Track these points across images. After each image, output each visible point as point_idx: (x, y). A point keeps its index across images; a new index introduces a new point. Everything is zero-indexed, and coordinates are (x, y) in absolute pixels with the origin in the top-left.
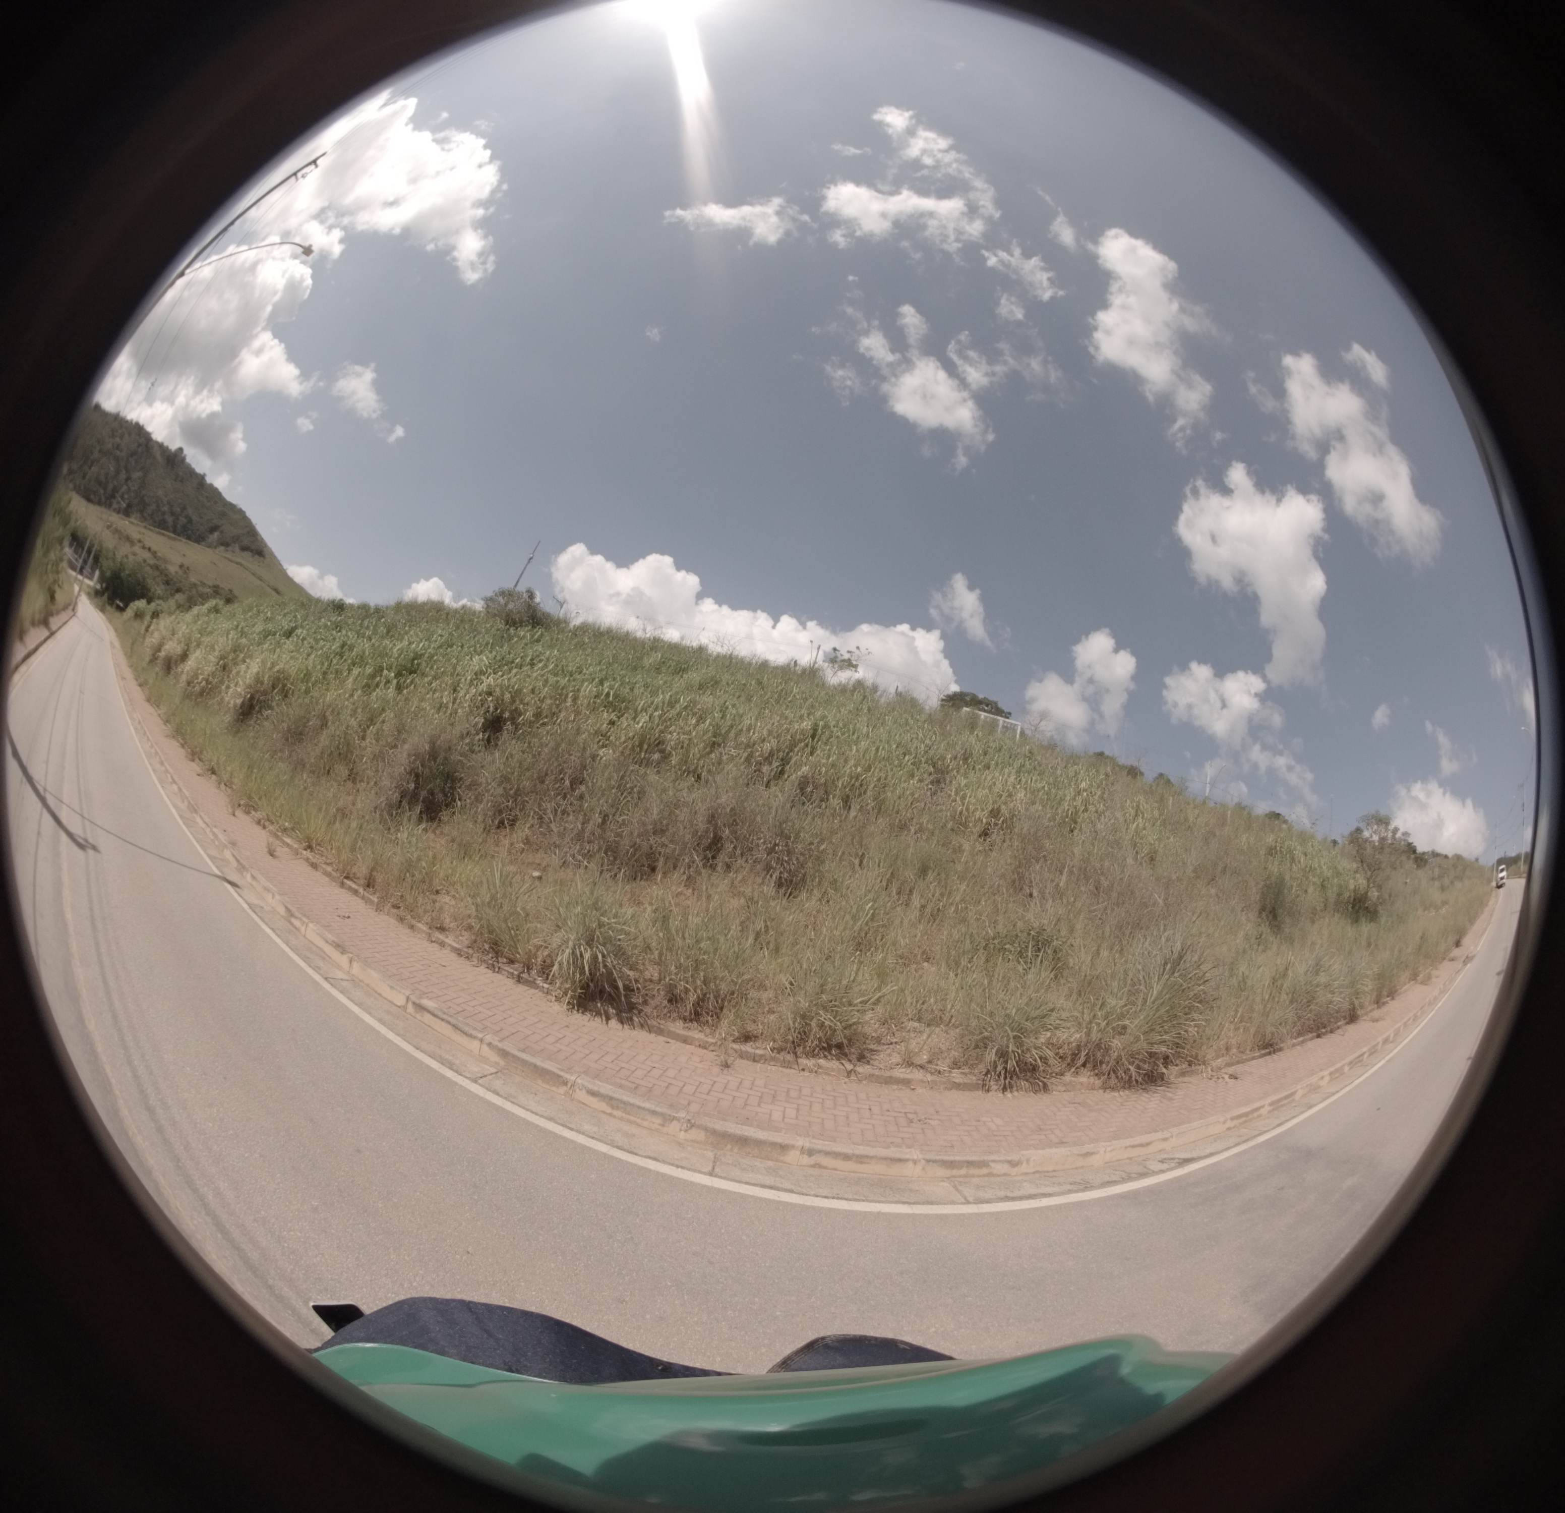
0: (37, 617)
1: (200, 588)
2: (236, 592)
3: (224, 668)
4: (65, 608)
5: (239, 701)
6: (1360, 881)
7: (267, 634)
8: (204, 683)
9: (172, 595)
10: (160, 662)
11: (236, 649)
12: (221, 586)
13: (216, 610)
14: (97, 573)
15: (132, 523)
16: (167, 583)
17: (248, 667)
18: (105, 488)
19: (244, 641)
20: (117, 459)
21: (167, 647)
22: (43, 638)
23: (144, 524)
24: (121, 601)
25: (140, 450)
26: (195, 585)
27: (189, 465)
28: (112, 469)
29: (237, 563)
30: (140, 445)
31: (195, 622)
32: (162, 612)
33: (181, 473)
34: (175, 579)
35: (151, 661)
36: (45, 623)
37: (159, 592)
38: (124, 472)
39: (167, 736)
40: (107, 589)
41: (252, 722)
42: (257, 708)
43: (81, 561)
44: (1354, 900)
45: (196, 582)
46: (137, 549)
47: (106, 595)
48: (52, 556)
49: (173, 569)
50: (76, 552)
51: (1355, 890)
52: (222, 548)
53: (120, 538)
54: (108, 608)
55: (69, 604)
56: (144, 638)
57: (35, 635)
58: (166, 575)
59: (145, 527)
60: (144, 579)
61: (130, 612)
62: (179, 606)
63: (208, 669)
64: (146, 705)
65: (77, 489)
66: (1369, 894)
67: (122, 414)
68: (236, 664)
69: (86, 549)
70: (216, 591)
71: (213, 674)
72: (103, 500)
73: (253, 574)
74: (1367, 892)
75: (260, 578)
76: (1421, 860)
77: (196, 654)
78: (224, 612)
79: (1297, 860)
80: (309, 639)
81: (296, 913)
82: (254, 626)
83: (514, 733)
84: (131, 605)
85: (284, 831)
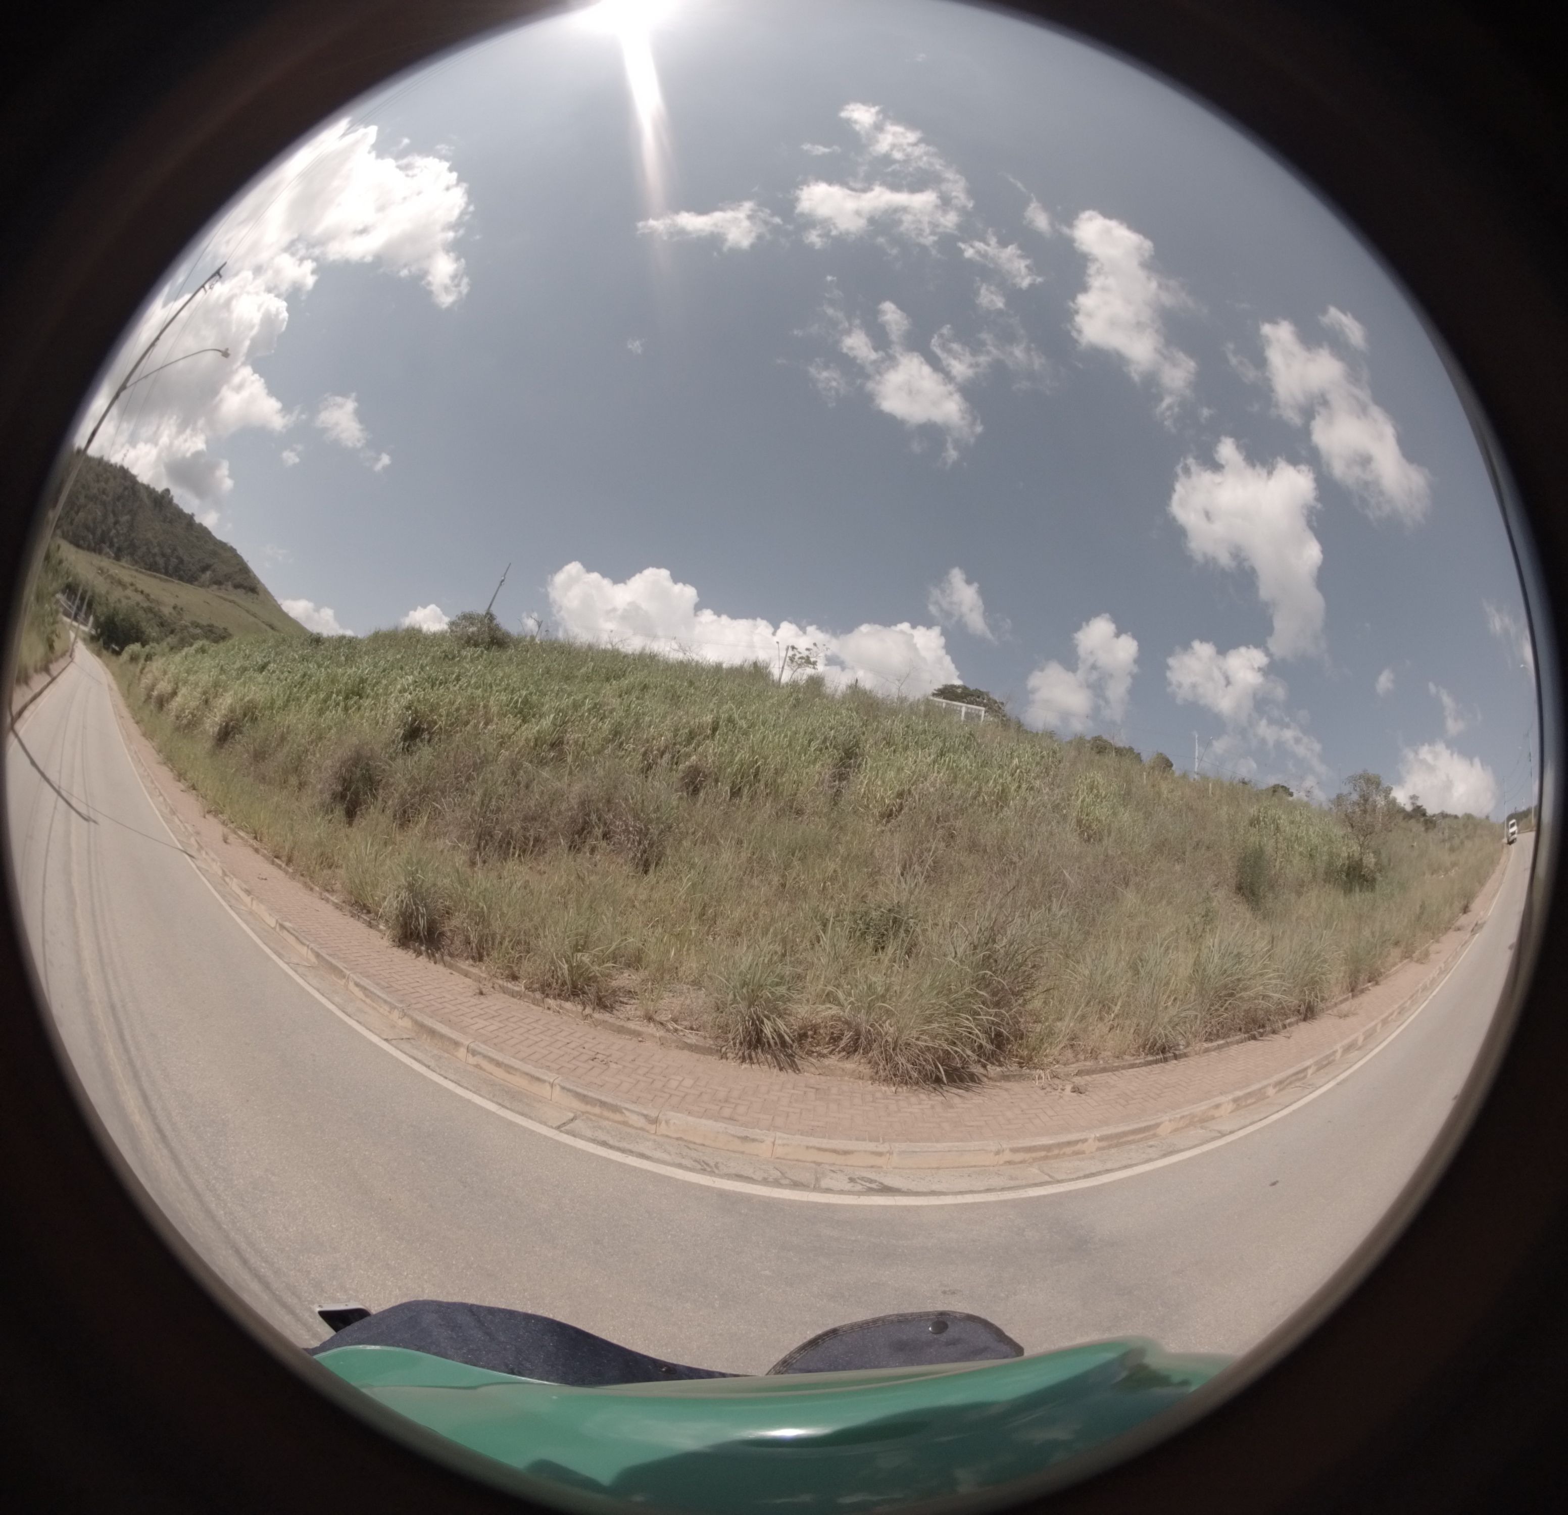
0: (39, 665)
1: (192, 630)
2: (230, 630)
3: (206, 702)
4: (63, 655)
5: (217, 729)
6: (1355, 848)
7: (244, 670)
8: (190, 716)
9: (167, 636)
10: (153, 701)
11: (216, 685)
12: (216, 624)
13: (203, 650)
14: (91, 619)
15: (124, 567)
16: (162, 625)
17: (224, 700)
18: (94, 533)
19: (223, 677)
20: (104, 504)
21: (159, 686)
22: (46, 683)
23: (135, 567)
24: (117, 644)
25: (126, 493)
26: (186, 627)
27: (177, 505)
28: (99, 513)
29: (230, 601)
30: (126, 488)
31: (183, 663)
32: (155, 654)
33: (169, 515)
34: (169, 621)
35: (146, 701)
36: (46, 669)
37: (154, 634)
38: (111, 515)
39: (159, 763)
40: (102, 634)
41: (227, 746)
42: (231, 735)
43: (75, 608)
45: (188, 623)
46: (129, 592)
47: (101, 640)
48: (47, 607)
49: (166, 611)
50: (69, 598)
51: (1349, 857)
52: (215, 587)
53: (112, 583)
54: (104, 652)
55: (67, 651)
56: (139, 679)
57: (38, 681)
58: (160, 617)
59: (137, 570)
60: (138, 622)
61: (125, 656)
62: (172, 649)
63: (193, 704)
64: (143, 739)
65: (65, 536)
67: (106, 458)
68: (215, 697)
69: (79, 596)
70: (209, 631)
71: (197, 708)
72: (93, 545)
73: (248, 612)
74: (1361, 859)
75: (254, 615)
76: (1431, 822)
77: (183, 691)
78: (210, 652)
79: (1282, 830)
80: (277, 672)
81: (228, 873)
82: (234, 663)
83: (429, 741)
84: (127, 649)
85: (241, 828)
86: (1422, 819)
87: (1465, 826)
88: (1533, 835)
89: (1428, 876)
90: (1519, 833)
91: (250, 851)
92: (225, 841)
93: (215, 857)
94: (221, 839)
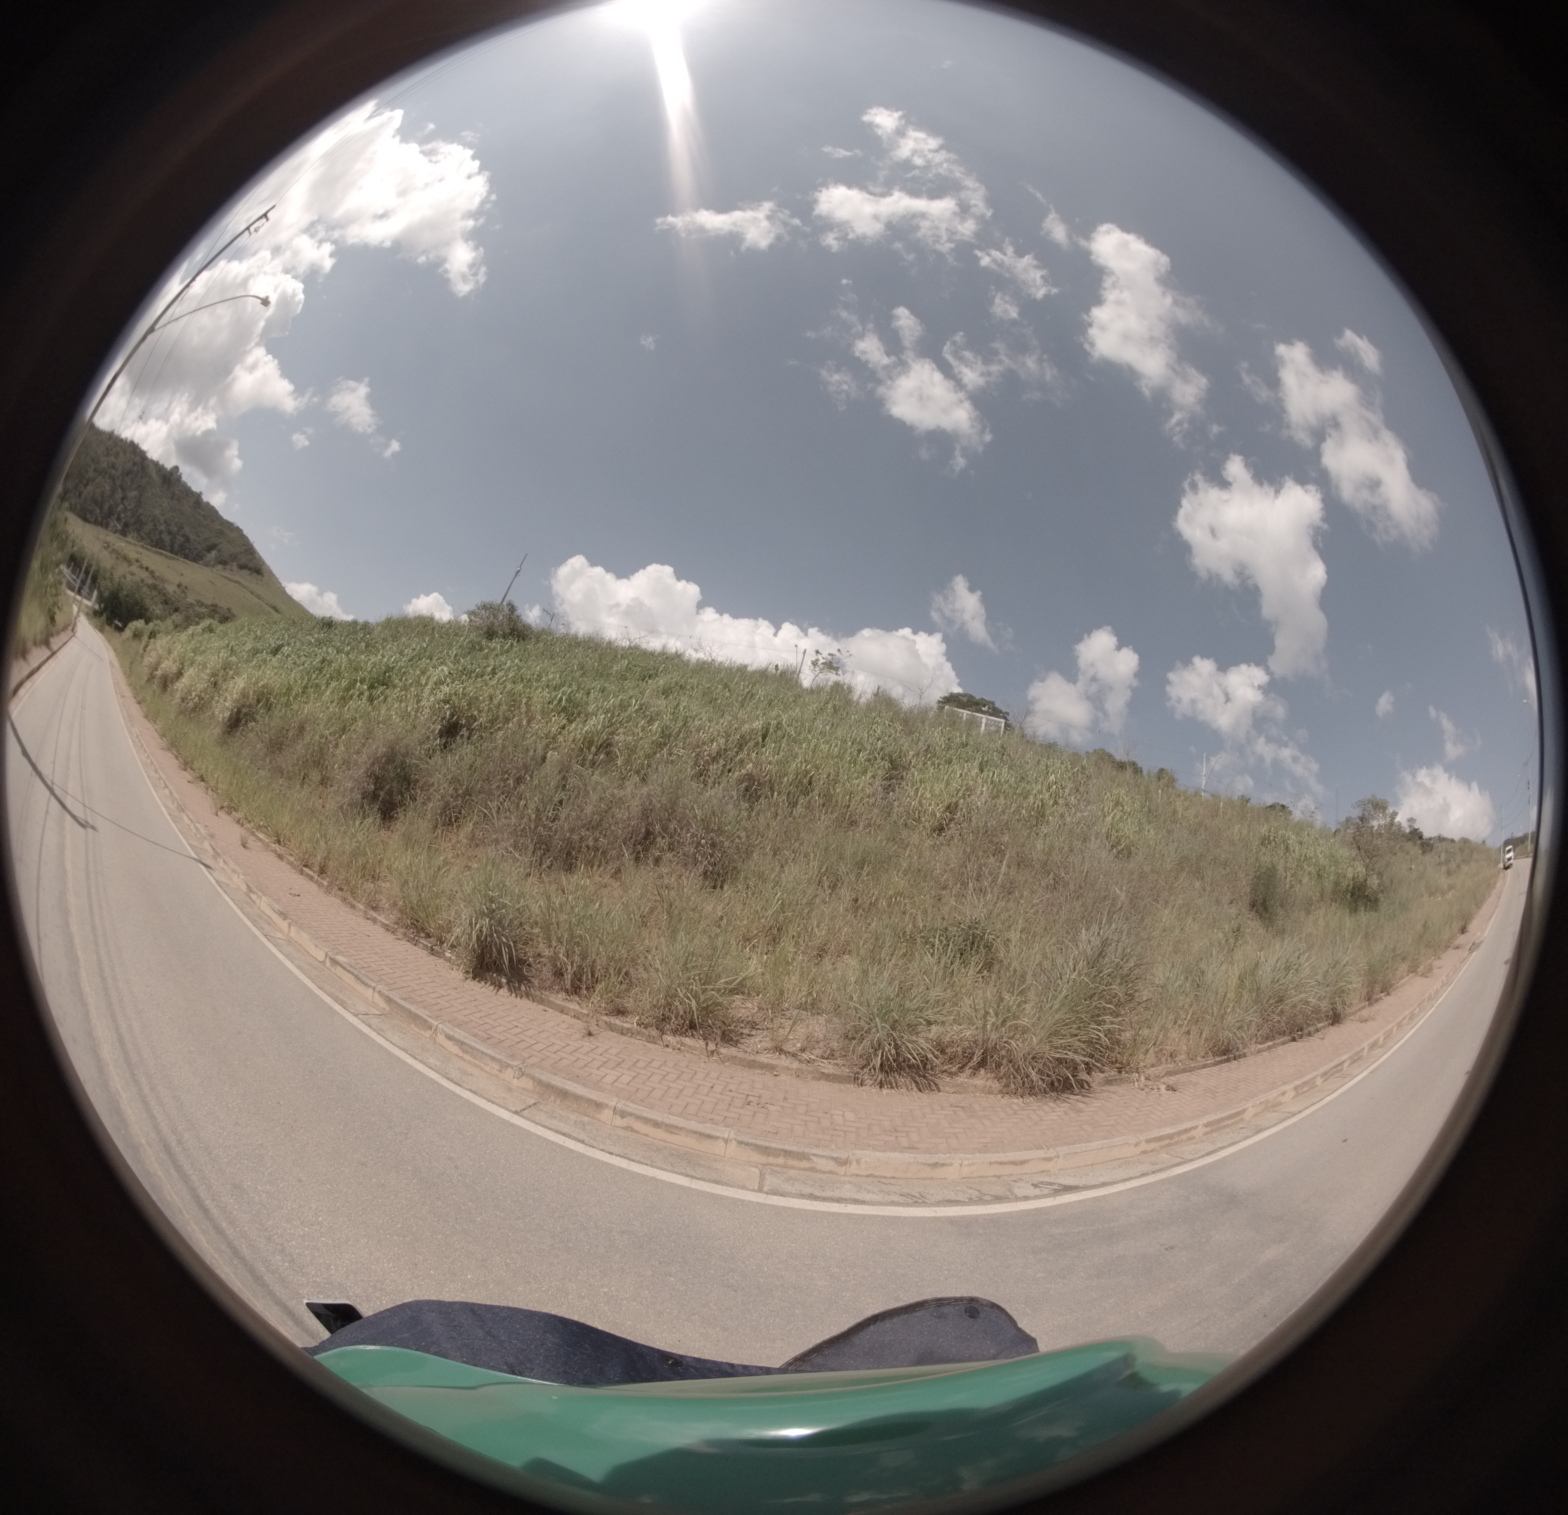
0: (39, 637)
1: (197, 608)
2: (234, 611)
3: (215, 684)
4: (65, 628)
5: (227, 714)
6: (1359, 869)
7: (255, 652)
8: (196, 699)
9: (171, 615)
10: (157, 680)
11: (226, 666)
12: (220, 604)
13: (210, 630)
14: (95, 593)
15: (130, 543)
16: (166, 602)
17: (236, 683)
18: (101, 508)
19: (234, 659)
20: (112, 478)
21: (163, 666)
22: (45, 658)
23: (141, 544)
24: (120, 620)
25: (135, 468)
26: (192, 605)
27: (185, 483)
28: (108, 488)
29: (235, 582)
30: (135, 464)
31: (189, 642)
32: (159, 632)
33: (177, 492)
34: (173, 599)
35: (149, 680)
36: (46, 643)
37: (158, 612)
38: (120, 491)
39: (163, 749)
40: (106, 609)
41: (238, 734)
42: (243, 722)
43: (79, 581)
44: (1354, 888)
45: (193, 602)
46: (134, 568)
47: (105, 615)
48: (51, 578)
49: (171, 589)
50: (73, 572)
51: (1353, 878)
52: (220, 567)
53: (117, 558)
54: (107, 628)
55: (69, 625)
56: (142, 657)
57: (37, 655)
58: (164, 595)
59: (142, 547)
60: (142, 599)
61: (128, 633)
62: (176, 627)
63: (201, 686)
64: (145, 721)
65: (72, 509)
66: (1369, 882)
67: (116, 433)
68: (225, 680)
69: (83, 569)
70: (214, 611)
71: (205, 690)
72: (100, 519)
73: (252, 593)
74: (1366, 880)
75: (259, 597)
76: (1428, 845)
77: (190, 672)
78: (218, 631)
79: (1292, 849)
80: (293, 656)
81: (254, 889)
82: (244, 644)
83: (469, 738)
84: (130, 625)
85: (259, 828)
86: (1419, 842)
87: (1461, 850)
88: (1529, 861)
89: (1425, 898)
90: (1515, 858)
91: (273, 858)
92: (244, 845)
93: (236, 868)
94: (240, 842)
